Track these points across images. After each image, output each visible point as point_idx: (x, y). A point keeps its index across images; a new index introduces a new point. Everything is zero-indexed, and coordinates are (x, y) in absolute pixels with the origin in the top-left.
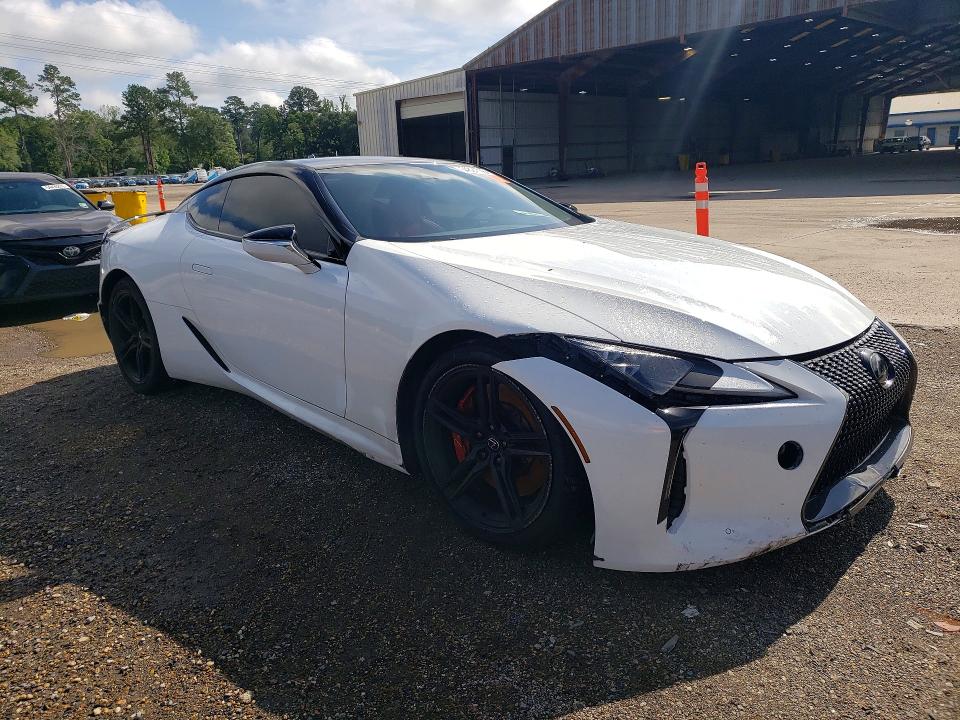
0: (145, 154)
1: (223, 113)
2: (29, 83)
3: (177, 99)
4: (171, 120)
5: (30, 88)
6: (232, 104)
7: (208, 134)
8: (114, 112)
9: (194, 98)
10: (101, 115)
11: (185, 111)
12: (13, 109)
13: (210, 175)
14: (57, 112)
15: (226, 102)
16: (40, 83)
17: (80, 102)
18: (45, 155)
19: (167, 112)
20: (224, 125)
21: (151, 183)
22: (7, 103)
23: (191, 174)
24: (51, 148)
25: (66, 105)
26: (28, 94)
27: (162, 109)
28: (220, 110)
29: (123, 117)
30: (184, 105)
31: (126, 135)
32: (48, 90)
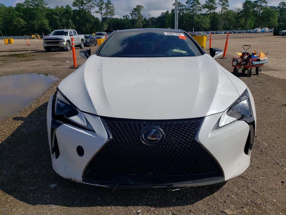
0: (245, 23)
1: (278, 8)
2: (216, 3)
3: (260, 4)
4: (257, 11)
5: (216, 4)
6: (282, 5)
7: (268, 16)
8: (239, 10)
9: (266, 3)
10: (235, 11)
11: (262, 8)
12: (210, 11)
13: (262, 30)
14: (221, 11)
15: (279, 4)
16: (219, 2)
17: (229, 7)
18: (216, 24)
19: (256, 9)
20: (275, 12)
21: (243, 33)
22: (209, 9)
23: (255, 30)
24: (218, 22)
25: (225, 9)
26: (215, 6)
27: (254, 8)
28: (277, 7)
29: (241, 11)
30: (262, 6)
31: (240, 17)
32: (221, 4)
